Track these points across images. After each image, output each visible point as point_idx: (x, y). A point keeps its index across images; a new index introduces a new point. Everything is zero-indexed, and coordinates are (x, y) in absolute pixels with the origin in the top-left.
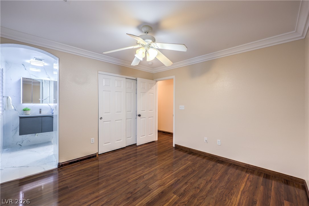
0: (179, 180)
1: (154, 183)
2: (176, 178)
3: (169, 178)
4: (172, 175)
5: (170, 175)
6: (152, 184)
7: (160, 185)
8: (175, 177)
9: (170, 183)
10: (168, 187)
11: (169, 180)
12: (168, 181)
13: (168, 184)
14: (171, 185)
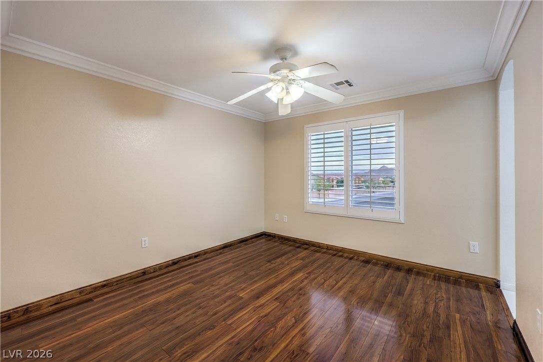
0: (224, 320)
1: (273, 310)
2: (229, 322)
3: (245, 321)
4: (236, 329)
5: (241, 328)
6: (275, 308)
7: (261, 308)
8: (230, 325)
9: (244, 312)
10: (248, 305)
11: (246, 317)
12: (248, 314)
13: (249, 309)
14: (242, 308)
